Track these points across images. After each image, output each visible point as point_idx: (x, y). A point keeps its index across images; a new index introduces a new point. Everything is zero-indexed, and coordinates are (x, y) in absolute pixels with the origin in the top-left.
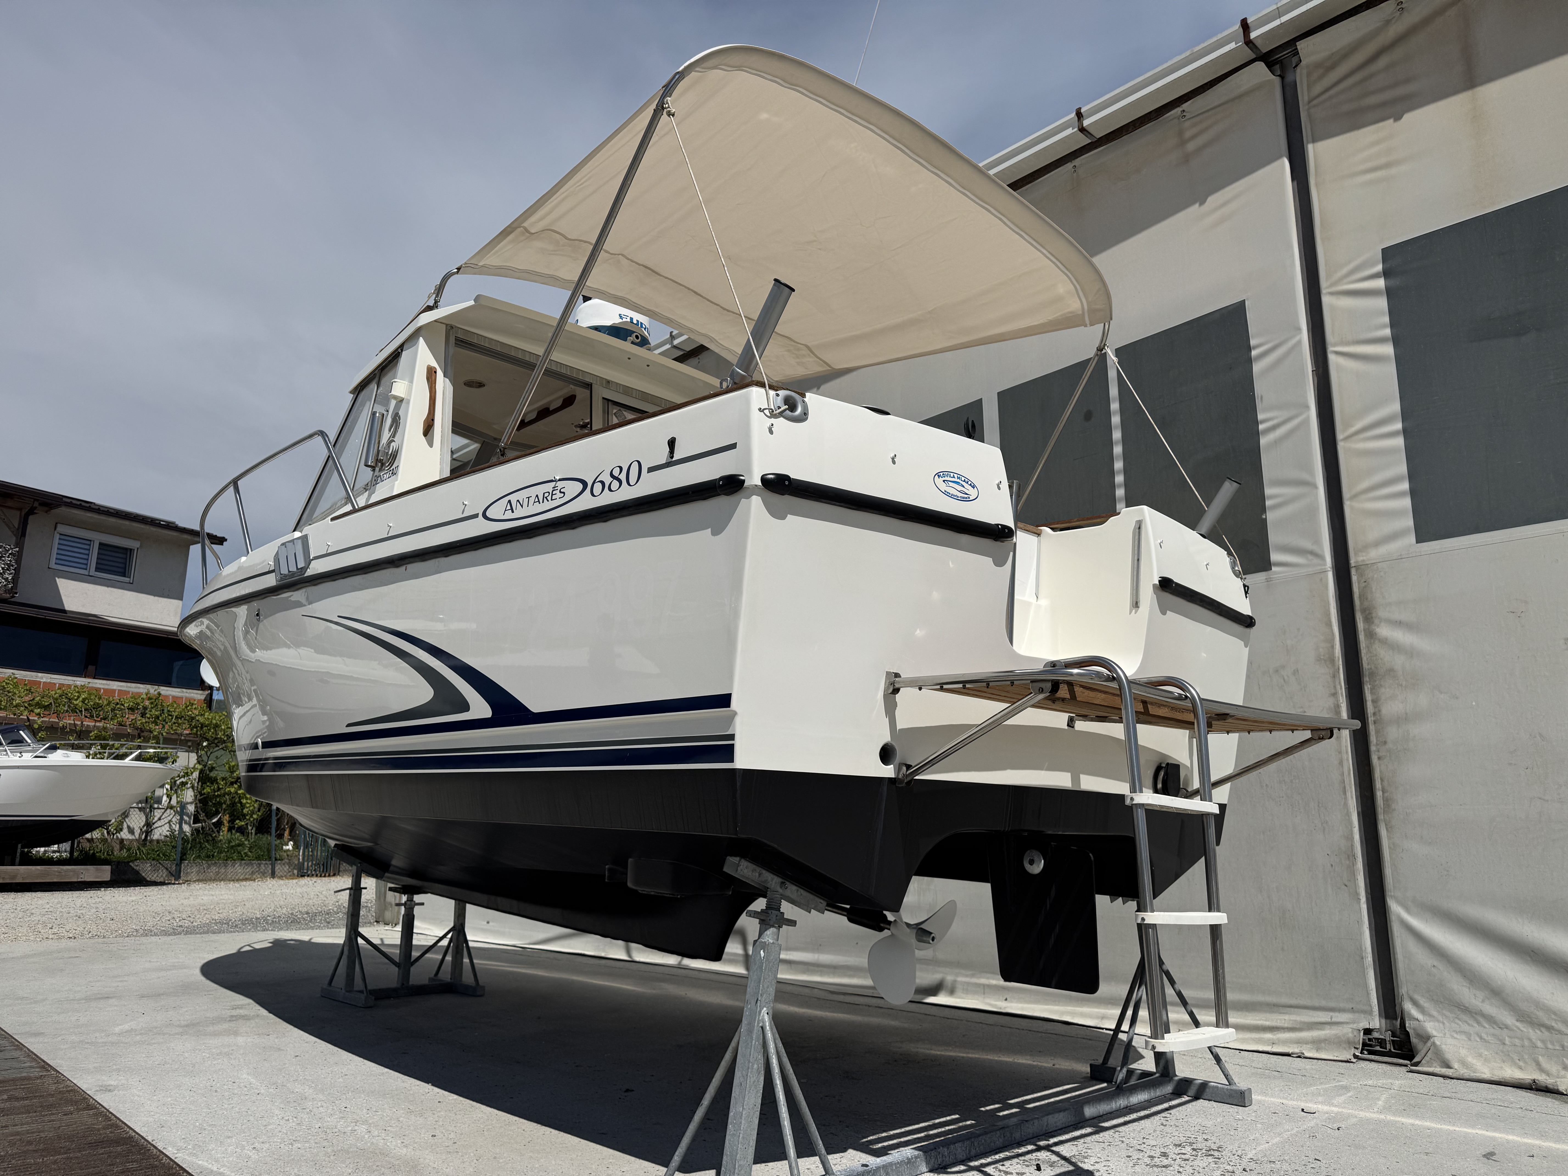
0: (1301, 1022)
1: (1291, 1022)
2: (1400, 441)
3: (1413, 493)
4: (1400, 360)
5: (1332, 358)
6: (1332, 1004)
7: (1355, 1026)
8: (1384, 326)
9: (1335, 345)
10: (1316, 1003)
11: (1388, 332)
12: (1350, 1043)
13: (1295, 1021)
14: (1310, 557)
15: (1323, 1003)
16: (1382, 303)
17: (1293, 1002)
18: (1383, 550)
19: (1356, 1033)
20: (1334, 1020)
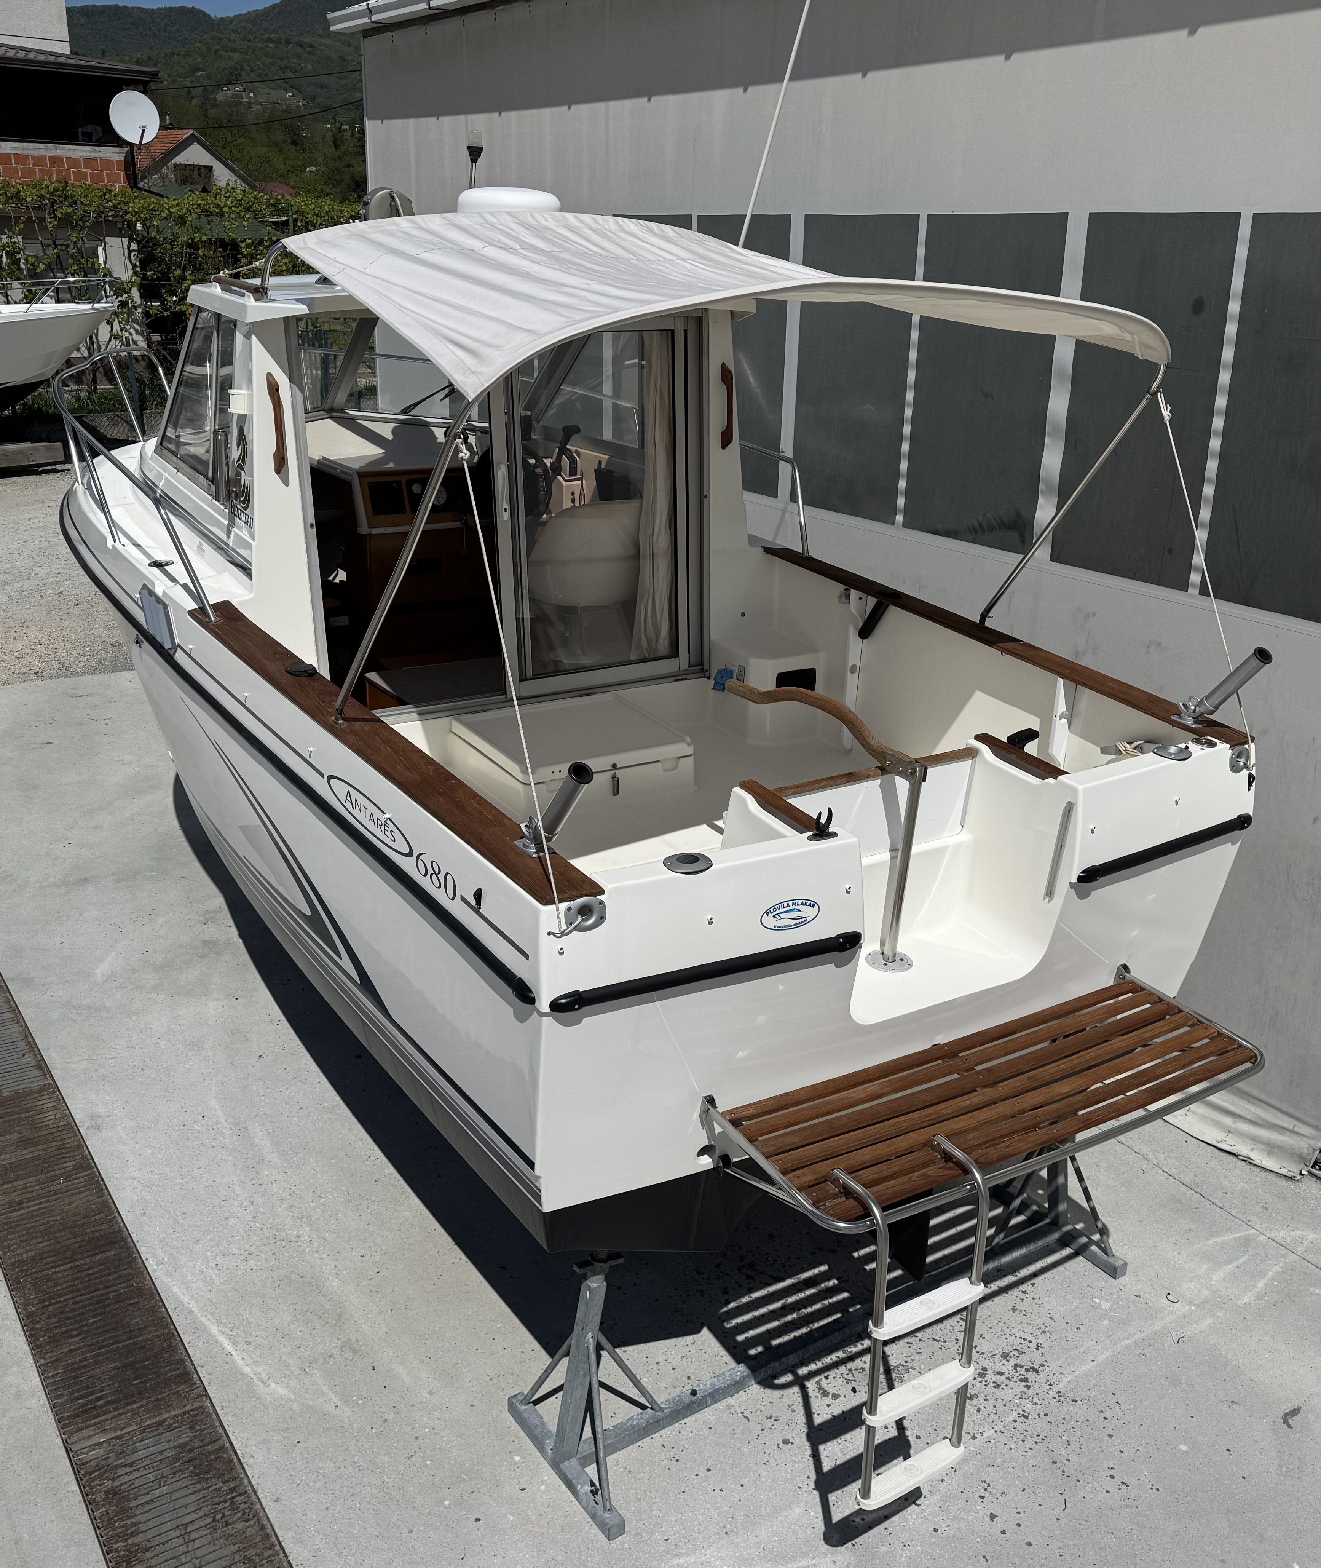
0: (1264, 1120)
1: (1255, 1116)
6: (1297, 1114)
7: (1312, 1143)
10: (1284, 1107)
12: (1302, 1159)
13: (1259, 1116)
15: (1291, 1110)
17: (1263, 1097)
19: (1311, 1151)
20: (1296, 1129)
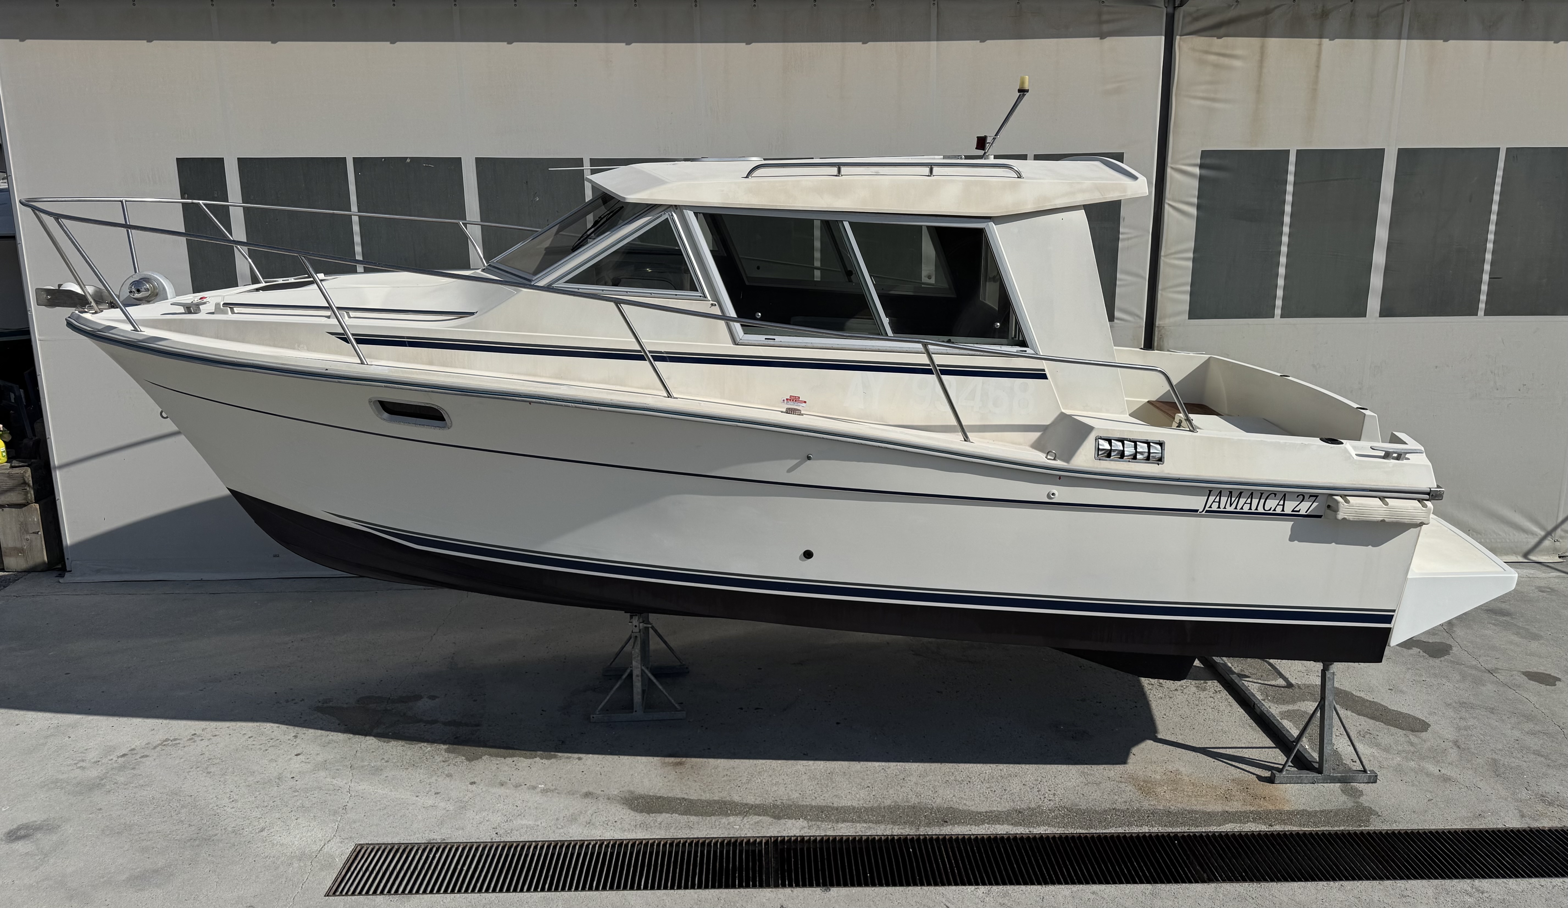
2: (1190, 264)
3: (1192, 294)
4: (1199, 220)
5: (1166, 206)
8: (1194, 196)
9: (1169, 200)
11: (1195, 200)
14: (1136, 318)
16: (1196, 183)
18: (1172, 320)
